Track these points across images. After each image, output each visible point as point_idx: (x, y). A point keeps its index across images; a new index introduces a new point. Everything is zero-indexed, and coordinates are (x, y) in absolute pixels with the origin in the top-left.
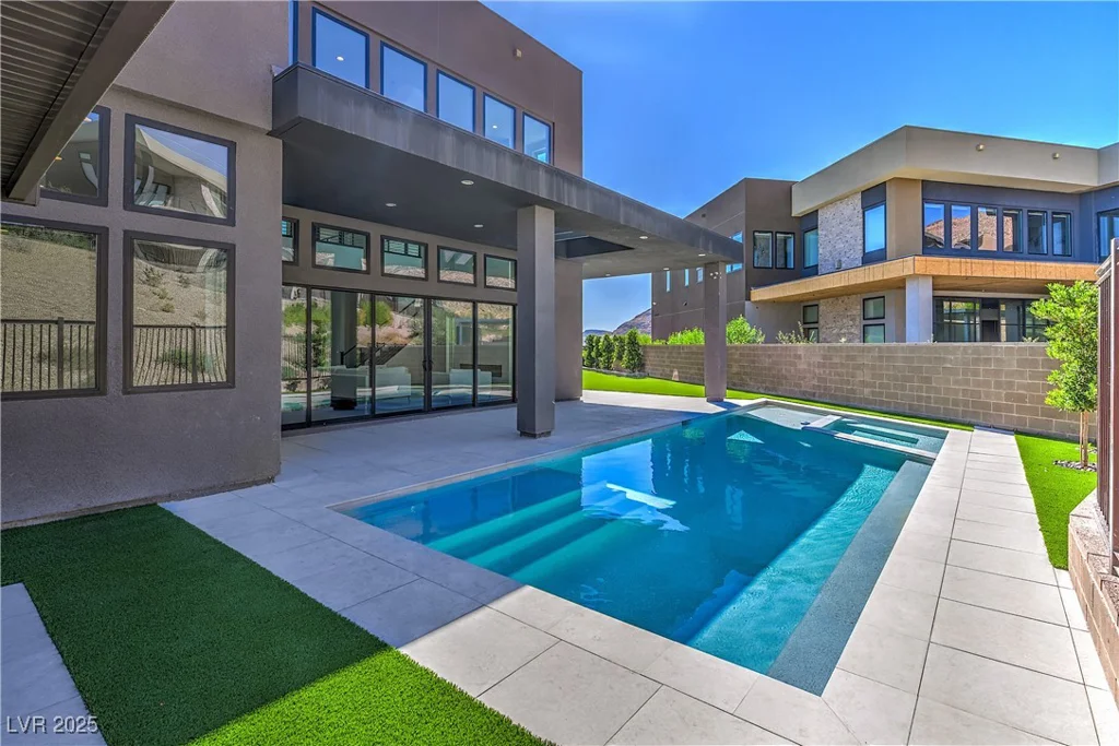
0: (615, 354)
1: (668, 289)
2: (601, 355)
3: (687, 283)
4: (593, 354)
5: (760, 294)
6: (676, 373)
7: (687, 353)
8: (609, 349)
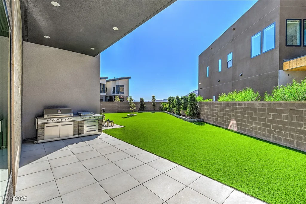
0: (182, 106)
1: (208, 76)
2: (174, 107)
3: (220, 70)
4: (171, 106)
5: (290, 65)
6: (233, 122)
7: (245, 109)
8: (179, 103)
